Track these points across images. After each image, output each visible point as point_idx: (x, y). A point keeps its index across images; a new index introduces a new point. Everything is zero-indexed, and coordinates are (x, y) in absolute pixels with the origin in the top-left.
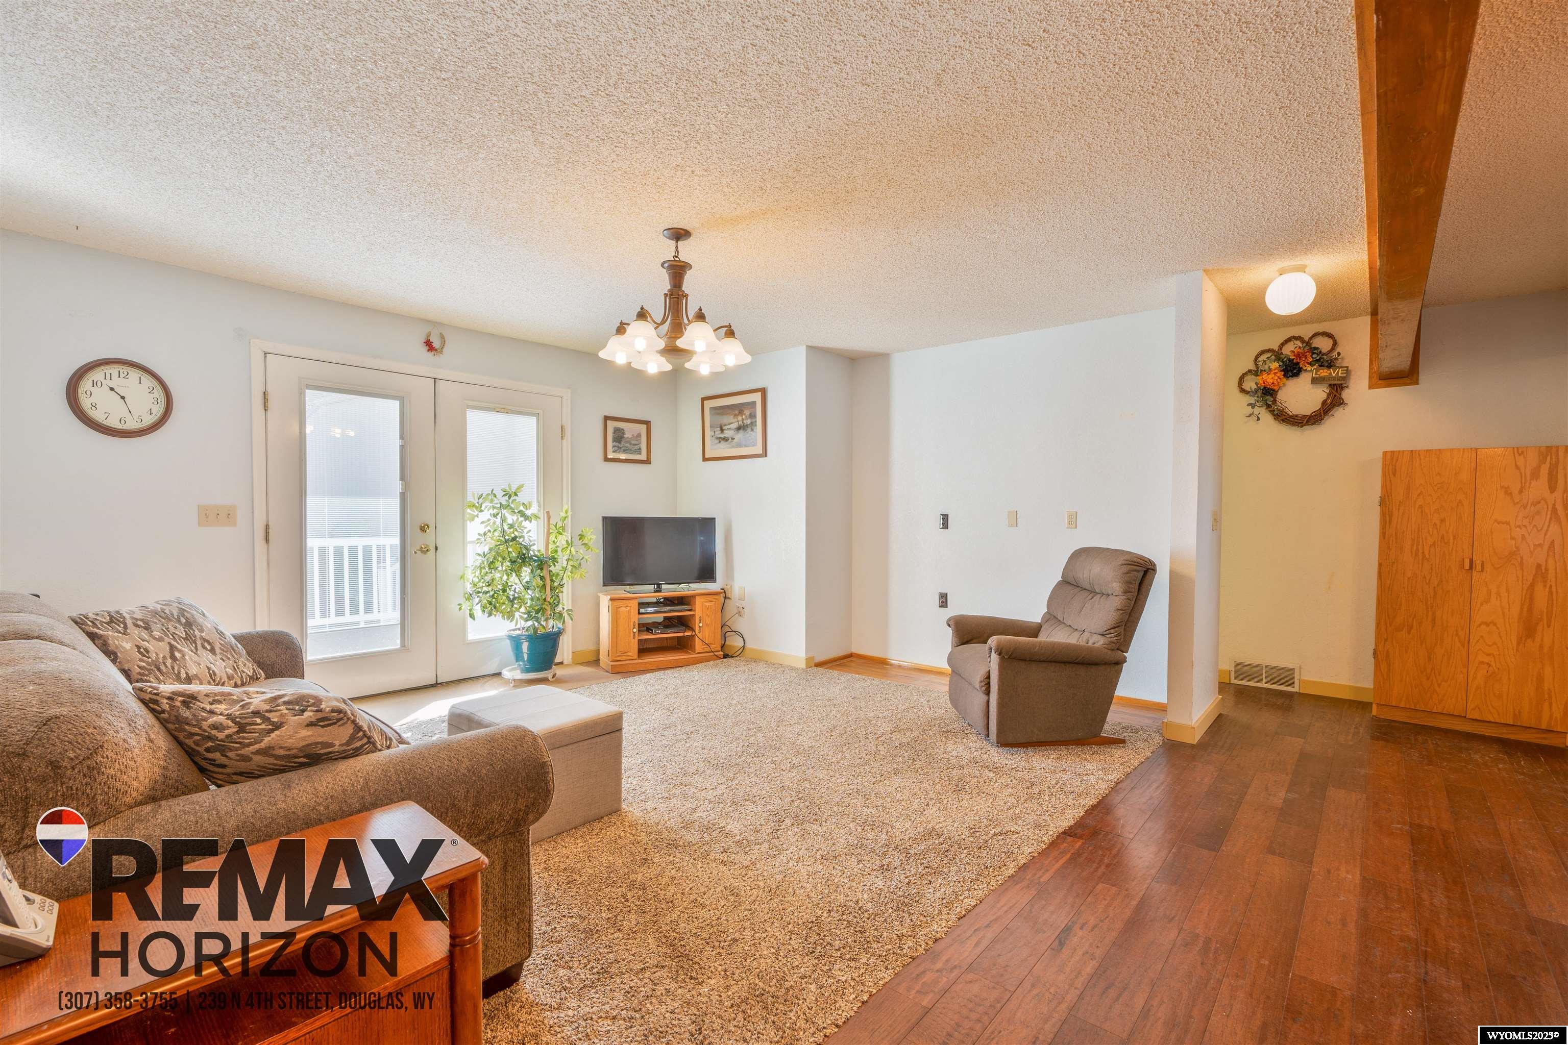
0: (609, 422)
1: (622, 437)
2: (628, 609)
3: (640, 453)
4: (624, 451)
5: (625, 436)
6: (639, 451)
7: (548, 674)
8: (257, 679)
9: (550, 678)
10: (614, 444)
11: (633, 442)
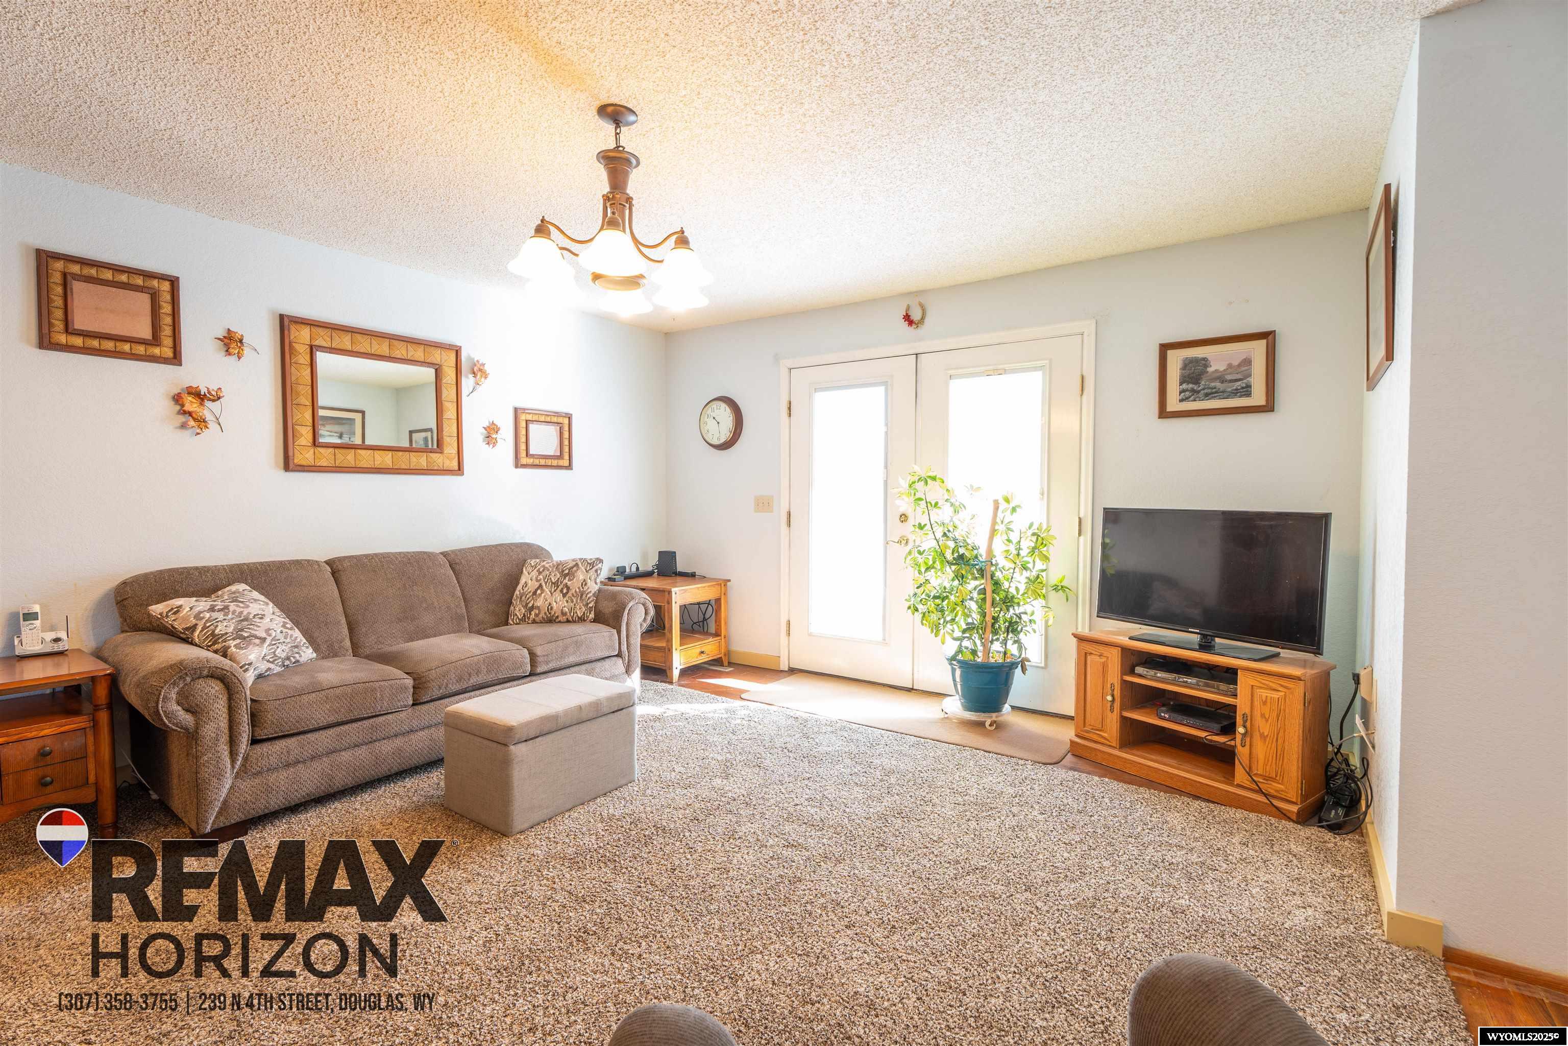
0: (1170, 353)
1: (1204, 372)
2: (1103, 660)
3: (1248, 394)
4: (1207, 395)
5: (1210, 370)
6: (1246, 391)
7: (988, 718)
8: (584, 620)
9: (987, 724)
10: (1184, 386)
11: (1229, 377)
